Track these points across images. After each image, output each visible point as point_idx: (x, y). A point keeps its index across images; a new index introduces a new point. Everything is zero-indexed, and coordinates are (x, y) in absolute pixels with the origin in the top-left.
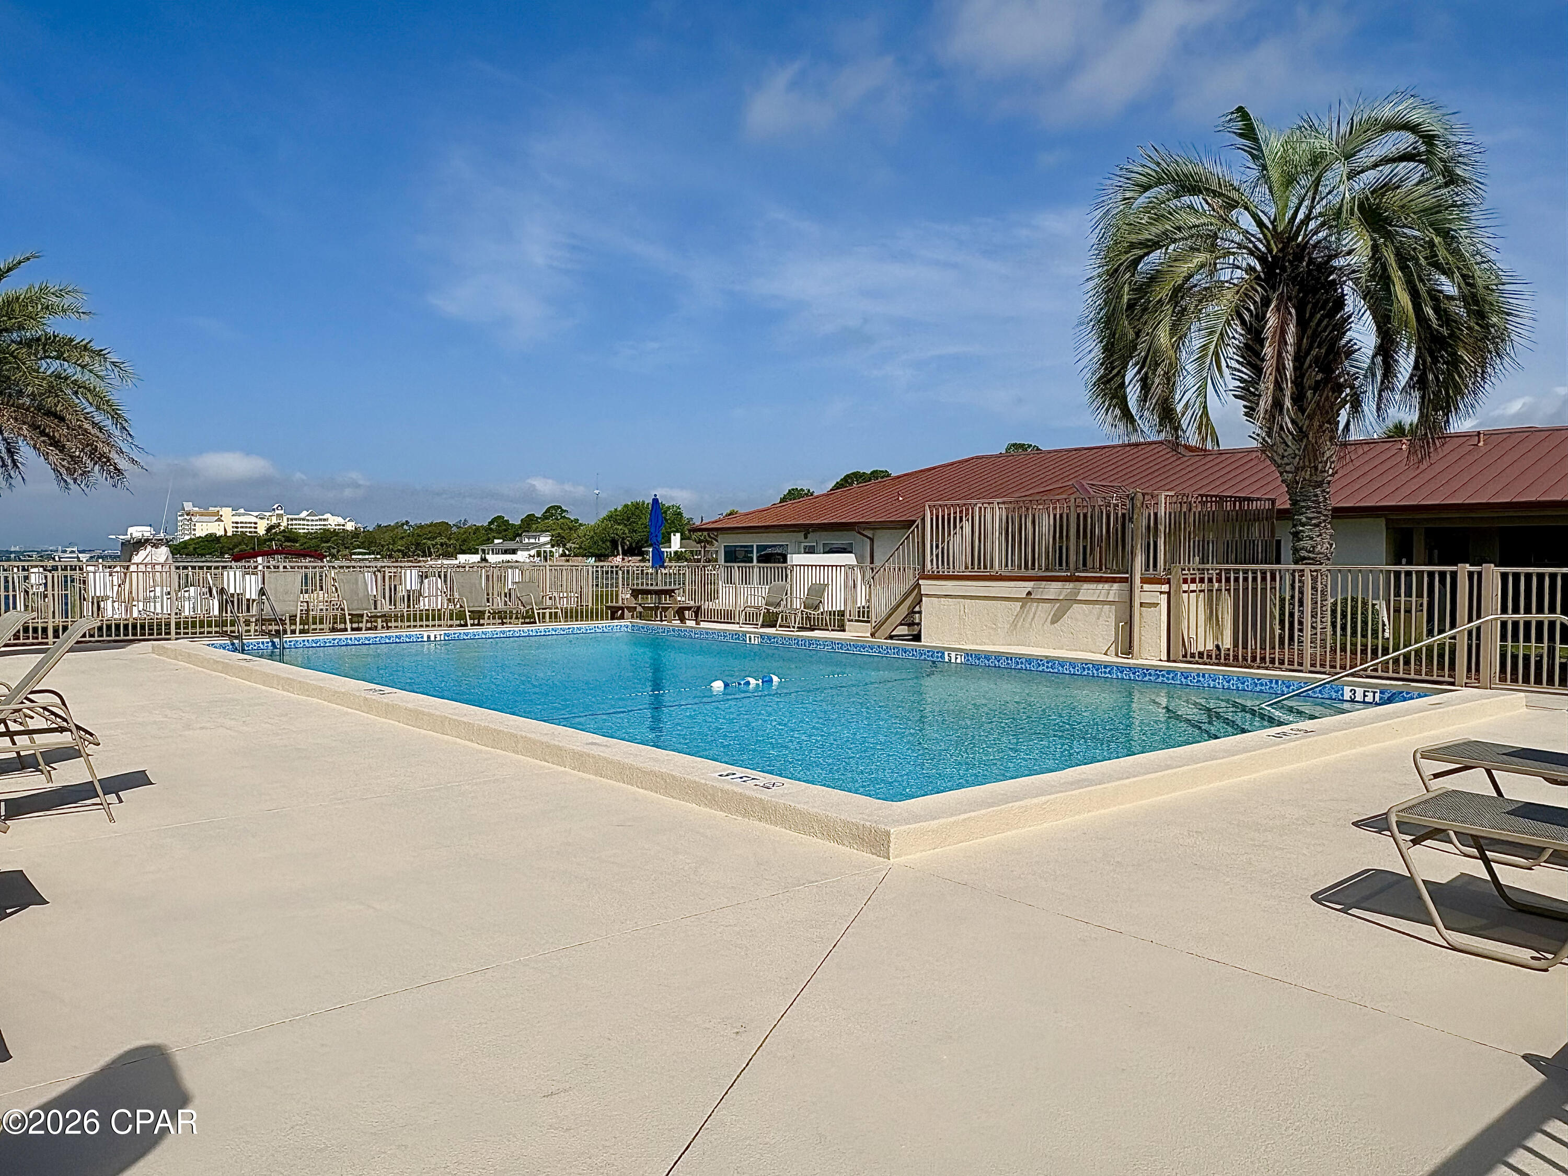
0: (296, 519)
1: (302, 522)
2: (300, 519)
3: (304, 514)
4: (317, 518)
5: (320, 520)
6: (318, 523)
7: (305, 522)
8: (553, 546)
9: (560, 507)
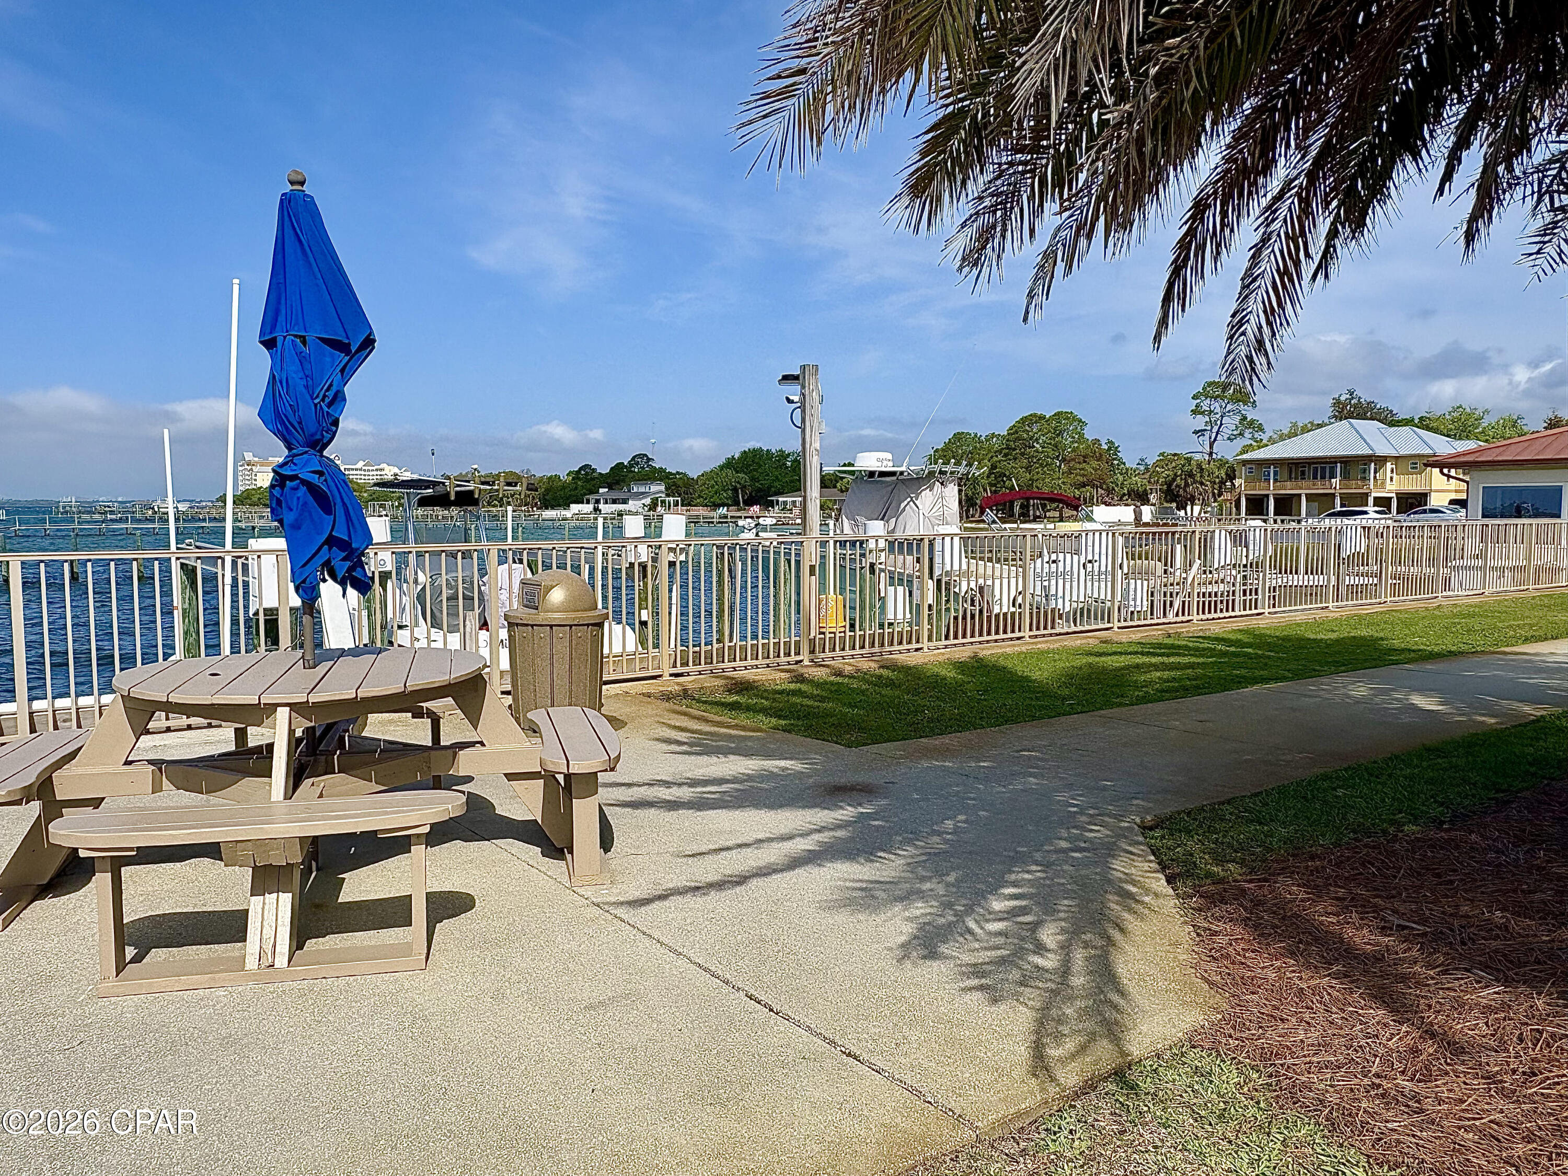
0: (353, 469)
1: (358, 472)
2: (356, 470)
3: (360, 464)
4: (374, 468)
5: (377, 470)
6: (375, 473)
7: (363, 473)
8: (668, 495)
9: (646, 455)
